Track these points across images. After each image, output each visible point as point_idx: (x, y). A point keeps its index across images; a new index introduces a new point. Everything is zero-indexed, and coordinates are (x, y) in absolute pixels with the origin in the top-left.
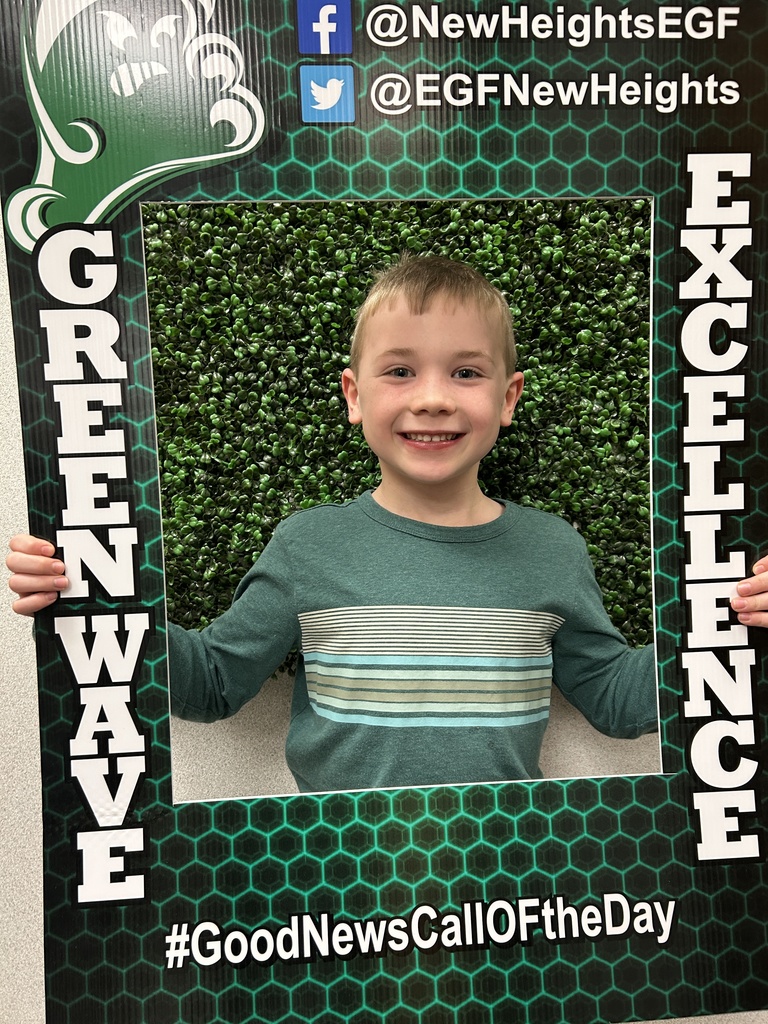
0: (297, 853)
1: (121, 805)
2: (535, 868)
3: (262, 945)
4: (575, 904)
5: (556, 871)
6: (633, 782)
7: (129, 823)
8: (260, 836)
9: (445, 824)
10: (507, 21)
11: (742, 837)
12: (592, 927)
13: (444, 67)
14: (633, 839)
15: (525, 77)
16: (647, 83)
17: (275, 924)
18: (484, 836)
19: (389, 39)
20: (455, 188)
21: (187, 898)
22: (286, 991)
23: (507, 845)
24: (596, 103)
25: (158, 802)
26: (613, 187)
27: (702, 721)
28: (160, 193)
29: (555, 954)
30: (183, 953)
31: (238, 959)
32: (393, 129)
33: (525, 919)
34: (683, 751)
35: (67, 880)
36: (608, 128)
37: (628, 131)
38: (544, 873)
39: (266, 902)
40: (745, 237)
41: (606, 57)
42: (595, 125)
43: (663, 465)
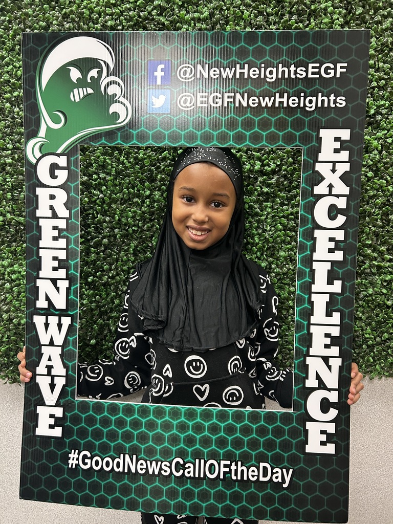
0: (125, 428)
1: (55, 397)
2: (230, 448)
3: (108, 464)
4: (246, 465)
5: (239, 450)
6: (279, 414)
7: (57, 405)
8: (110, 418)
9: (191, 423)
10: (238, 71)
11: (327, 444)
12: (253, 476)
13: (210, 90)
14: (276, 440)
15: (246, 95)
16: (301, 98)
17: (114, 456)
18: (208, 431)
19: (186, 78)
20: (212, 142)
21: (79, 440)
22: (116, 485)
23: (218, 436)
24: (278, 106)
25: (69, 398)
26: (284, 143)
27: (313, 389)
28: (87, 141)
29: (235, 486)
30: (75, 462)
31: (97, 468)
32: (186, 116)
33: (223, 469)
34: (303, 402)
35: (32, 425)
36: (283, 117)
37: (292, 118)
38: (234, 450)
39: (110, 446)
40: (347, 167)
41: (283, 86)
42: (277, 115)
43: (302, 269)
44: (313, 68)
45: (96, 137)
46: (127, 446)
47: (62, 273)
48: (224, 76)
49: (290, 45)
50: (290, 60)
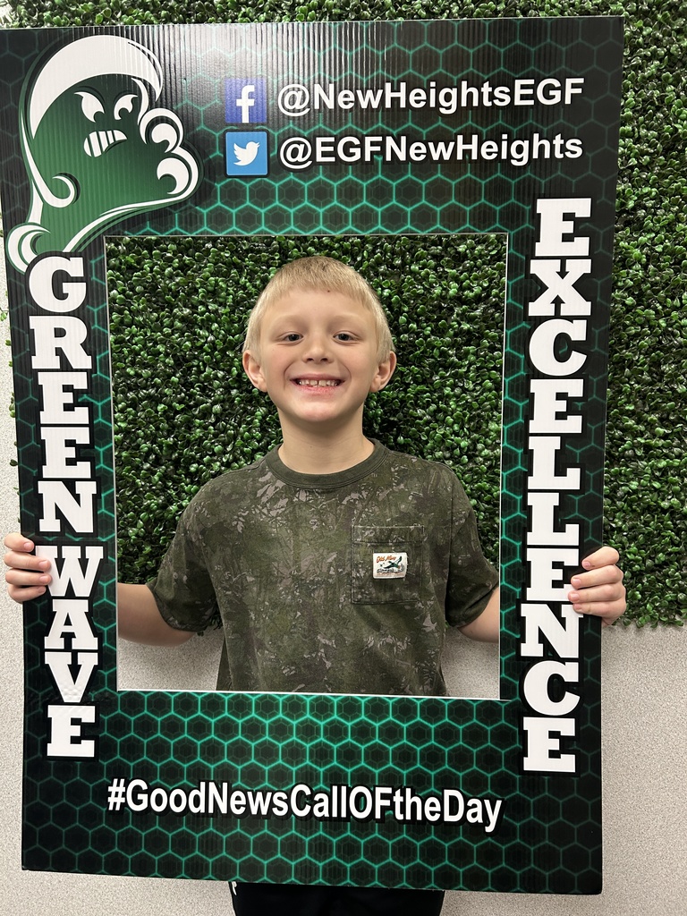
0: (207, 735)
1: (80, 688)
2: (391, 764)
3: (178, 801)
4: (420, 795)
5: (408, 768)
6: (475, 705)
7: (85, 701)
8: (180, 720)
9: (322, 724)
10: (389, 95)
11: (562, 755)
12: (433, 813)
13: (338, 131)
14: (471, 749)
15: (403, 139)
16: (503, 142)
17: (189, 786)
18: (352, 736)
20: (346, 226)
21: (125, 760)
22: (194, 836)
23: (369, 744)
24: (461, 158)
25: (106, 688)
26: (474, 226)
27: (535, 660)
28: (119, 229)
29: (402, 831)
30: (120, 800)
31: (160, 809)
32: (297, 180)
33: (380, 803)
34: (517, 683)
35: (39, 739)
36: (470, 178)
37: (488, 180)
38: (397, 768)
39: (182, 769)
40: (585, 267)
41: (470, 122)
42: (460, 176)
43: (511, 450)
44: (523, 87)
45: (134, 221)
46: (212, 767)
47: (84, 469)
48: (364, 105)
49: (481, 46)
50: (481, 74)
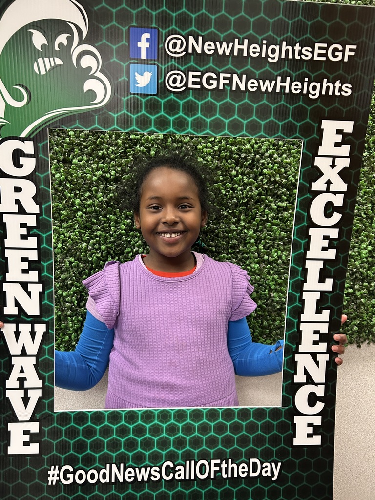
0: (111, 436)
1: (29, 411)
2: (220, 446)
3: (93, 476)
4: (237, 463)
5: (229, 448)
7: (33, 419)
8: (94, 428)
9: (180, 425)
10: (237, 47)
11: (314, 436)
12: (243, 473)
13: (203, 69)
14: (265, 435)
15: (244, 76)
16: (305, 83)
17: (99, 467)
18: (198, 431)
19: (175, 53)
20: (205, 130)
21: (59, 454)
22: (102, 497)
23: (208, 435)
24: (279, 91)
25: (47, 411)
26: (284, 134)
27: (302, 384)
28: (58, 124)
29: (226, 484)
30: (56, 478)
31: (81, 482)
32: (175, 99)
33: (213, 469)
34: (291, 397)
35: (3, 444)
36: (284, 105)
37: (294, 106)
38: (224, 449)
39: (95, 458)
40: (346, 163)
41: (286, 69)
42: (277, 103)
43: (295, 268)
44: (320, 48)
45: (68, 119)
46: (114, 455)
47: (33, 276)
49: (297, 19)
50: (295, 38)
